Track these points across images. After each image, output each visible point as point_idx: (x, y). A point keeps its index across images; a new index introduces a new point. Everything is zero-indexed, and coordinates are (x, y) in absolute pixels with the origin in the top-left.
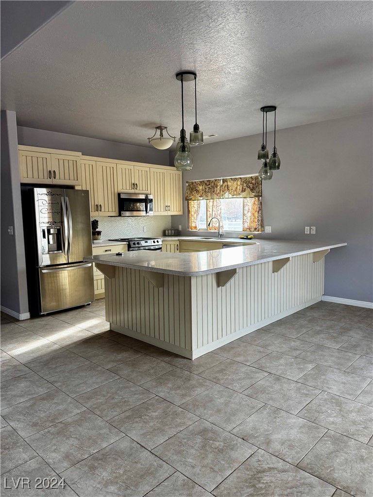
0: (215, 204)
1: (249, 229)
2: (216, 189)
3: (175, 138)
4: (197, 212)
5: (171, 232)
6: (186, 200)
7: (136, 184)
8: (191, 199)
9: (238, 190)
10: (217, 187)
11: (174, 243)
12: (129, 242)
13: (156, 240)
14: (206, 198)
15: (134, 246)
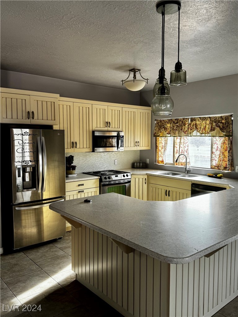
0: (182, 141)
1: (218, 167)
2: (183, 127)
3: (147, 79)
4: (165, 148)
5: (140, 165)
6: (155, 136)
7: (110, 123)
8: (159, 136)
9: (207, 129)
10: (185, 125)
11: (142, 177)
12: (101, 177)
13: (125, 174)
14: (174, 135)
15: (106, 180)
